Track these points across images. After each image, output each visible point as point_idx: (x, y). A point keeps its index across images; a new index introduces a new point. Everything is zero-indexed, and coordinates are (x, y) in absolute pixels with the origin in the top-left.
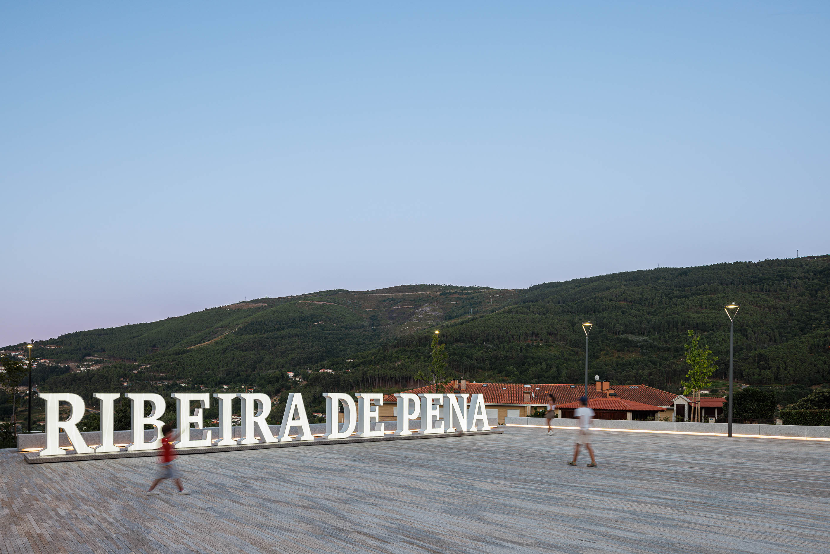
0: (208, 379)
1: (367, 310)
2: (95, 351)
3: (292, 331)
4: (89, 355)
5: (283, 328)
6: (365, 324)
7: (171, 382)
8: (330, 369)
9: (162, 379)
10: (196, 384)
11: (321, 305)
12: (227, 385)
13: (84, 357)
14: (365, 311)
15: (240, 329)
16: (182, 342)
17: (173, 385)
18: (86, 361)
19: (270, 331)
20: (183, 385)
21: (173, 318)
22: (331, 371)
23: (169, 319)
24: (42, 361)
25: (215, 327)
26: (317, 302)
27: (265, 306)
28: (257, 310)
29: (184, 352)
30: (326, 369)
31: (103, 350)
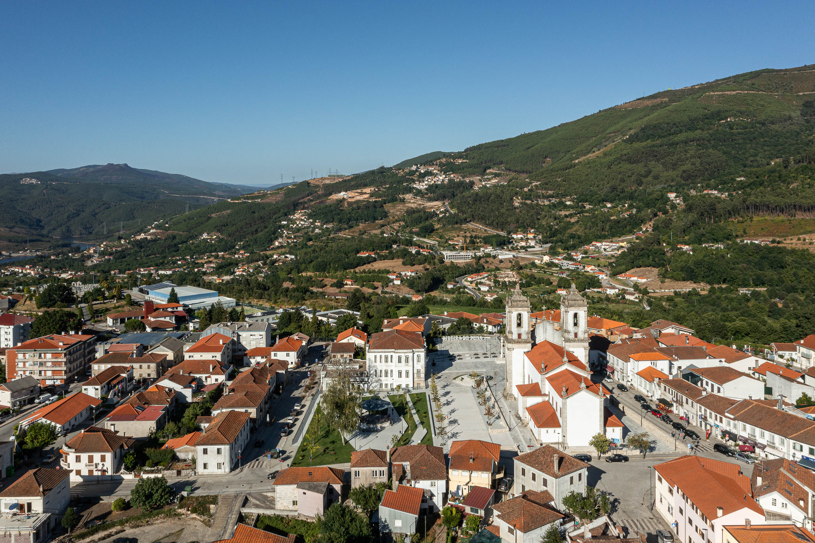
0: (592, 196)
1: (801, 94)
2: (494, 164)
3: (691, 135)
4: (490, 168)
5: (681, 132)
6: (793, 115)
7: (558, 200)
8: (715, 190)
9: (548, 197)
10: (580, 202)
11: (734, 95)
12: (611, 202)
13: (485, 170)
14: (797, 96)
15: (631, 136)
16: (574, 151)
17: (558, 203)
18: (487, 174)
19: (664, 137)
20: (568, 203)
21: (567, 123)
22: (716, 192)
23: (563, 125)
24: (452, 176)
25: (608, 131)
26: (729, 93)
27: (665, 102)
28: (654, 108)
29: (571, 167)
30: (711, 190)
31: (502, 163)
